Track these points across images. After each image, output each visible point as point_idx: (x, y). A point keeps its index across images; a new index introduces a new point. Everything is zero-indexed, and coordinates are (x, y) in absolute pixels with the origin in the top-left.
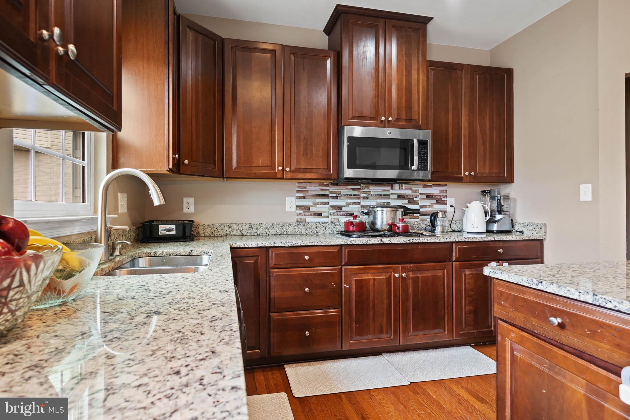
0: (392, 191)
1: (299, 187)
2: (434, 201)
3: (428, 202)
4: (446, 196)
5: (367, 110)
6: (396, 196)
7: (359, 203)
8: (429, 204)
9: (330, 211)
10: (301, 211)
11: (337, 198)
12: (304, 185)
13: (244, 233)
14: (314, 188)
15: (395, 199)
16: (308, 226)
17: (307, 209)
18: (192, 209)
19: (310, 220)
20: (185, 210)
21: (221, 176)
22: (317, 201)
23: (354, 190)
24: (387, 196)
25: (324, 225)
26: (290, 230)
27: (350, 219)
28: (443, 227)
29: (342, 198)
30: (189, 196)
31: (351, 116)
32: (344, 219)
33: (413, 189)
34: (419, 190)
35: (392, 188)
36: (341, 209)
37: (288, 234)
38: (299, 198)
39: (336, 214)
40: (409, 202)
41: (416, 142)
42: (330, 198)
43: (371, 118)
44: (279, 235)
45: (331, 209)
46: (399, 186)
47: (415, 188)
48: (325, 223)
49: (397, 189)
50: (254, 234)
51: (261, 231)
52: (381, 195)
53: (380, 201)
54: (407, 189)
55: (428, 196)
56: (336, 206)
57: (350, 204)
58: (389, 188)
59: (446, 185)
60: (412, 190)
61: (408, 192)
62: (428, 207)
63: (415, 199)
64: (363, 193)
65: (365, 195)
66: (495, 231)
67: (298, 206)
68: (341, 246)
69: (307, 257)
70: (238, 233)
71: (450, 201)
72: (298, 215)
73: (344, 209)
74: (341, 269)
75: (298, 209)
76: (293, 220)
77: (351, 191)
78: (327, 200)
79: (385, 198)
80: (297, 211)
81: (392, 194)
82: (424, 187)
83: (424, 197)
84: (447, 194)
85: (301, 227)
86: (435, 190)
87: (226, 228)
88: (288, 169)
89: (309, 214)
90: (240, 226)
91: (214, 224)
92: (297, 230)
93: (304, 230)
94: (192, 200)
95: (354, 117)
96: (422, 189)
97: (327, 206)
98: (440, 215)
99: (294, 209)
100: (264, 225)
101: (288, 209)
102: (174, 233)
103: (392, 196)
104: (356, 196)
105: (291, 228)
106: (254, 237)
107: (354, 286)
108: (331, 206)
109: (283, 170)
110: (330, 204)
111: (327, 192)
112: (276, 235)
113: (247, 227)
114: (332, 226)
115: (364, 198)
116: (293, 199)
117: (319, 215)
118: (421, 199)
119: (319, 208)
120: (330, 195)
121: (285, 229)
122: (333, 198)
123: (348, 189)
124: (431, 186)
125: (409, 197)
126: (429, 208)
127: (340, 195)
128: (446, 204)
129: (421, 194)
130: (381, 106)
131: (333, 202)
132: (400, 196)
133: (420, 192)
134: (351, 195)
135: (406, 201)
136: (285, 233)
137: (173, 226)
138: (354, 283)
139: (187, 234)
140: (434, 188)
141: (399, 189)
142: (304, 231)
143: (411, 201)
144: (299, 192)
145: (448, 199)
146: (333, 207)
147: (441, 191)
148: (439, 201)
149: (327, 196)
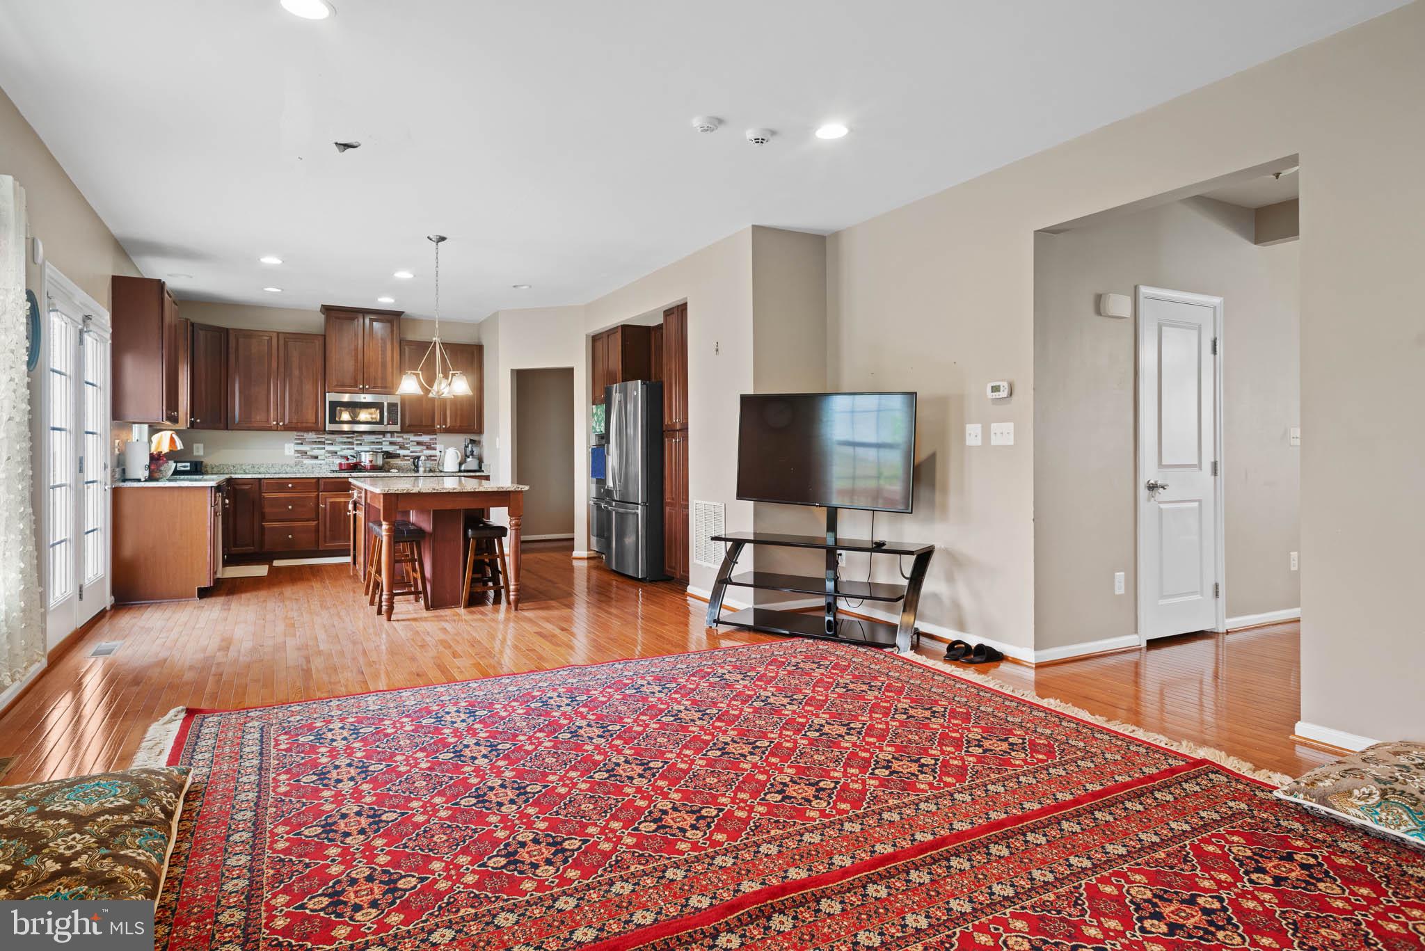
0: (384, 439)
1: (296, 436)
2: (425, 447)
3: (418, 448)
4: (436, 443)
5: (348, 381)
6: (388, 443)
7: (353, 449)
8: (419, 450)
9: (326, 455)
10: (299, 455)
11: (332, 445)
12: (302, 434)
14: (311, 436)
16: (305, 466)
17: (304, 453)
18: (201, 453)
19: (307, 462)
20: (195, 453)
21: (227, 428)
22: (314, 446)
23: (348, 438)
24: (380, 443)
25: (319, 466)
27: (344, 461)
28: (425, 468)
29: (338, 445)
30: (199, 443)
31: (335, 383)
32: (338, 461)
34: (409, 438)
36: (336, 453)
37: (287, 473)
38: (298, 444)
39: (331, 457)
41: (386, 404)
42: (326, 445)
43: (351, 386)
44: (279, 473)
45: (327, 453)
47: (404, 437)
48: (320, 464)
49: (388, 438)
50: (256, 472)
51: (262, 470)
52: (373, 442)
53: (372, 447)
54: (398, 437)
55: (419, 443)
56: (331, 451)
57: (344, 450)
58: (381, 436)
59: (436, 435)
61: (400, 440)
62: (418, 452)
63: (407, 446)
64: (357, 440)
65: (358, 442)
66: (462, 471)
67: (296, 451)
68: (319, 478)
69: (290, 485)
71: (439, 447)
72: (296, 458)
73: (339, 453)
74: (318, 495)
75: (296, 453)
76: (292, 462)
77: (346, 438)
78: (323, 446)
79: (377, 444)
80: (296, 455)
81: (384, 441)
82: (413, 436)
83: (415, 443)
84: (438, 442)
85: (299, 467)
86: (425, 438)
87: (232, 468)
88: (281, 424)
89: (306, 457)
90: (244, 465)
91: (221, 464)
92: (295, 470)
93: (301, 469)
94: (201, 446)
95: (337, 386)
96: (411, 437)
97: (323, 451)
98: (423, 458)
99: (292, 453)
100: (265, 465)
101: (287, 453)
102: (188, 468)
103: (384, 443)
104: (349, 444)
105: (289, 468)
107: (328, 507)
108: (327, 451)
109: (278, 424)
110: (326, 449)
111: (323, 440)
113: (250, 466)
114: (327, 467)
115: (357, 444)
116: (293, 445)
117: (316, 458)
118: (414, 446)
119: (316, 452)
120: (326, 442)
121: (284, 468)
122: (329, 444)
124: (419, 435)
125: (400, 444)
126: (420, 453)
127: (335, 443)
128: (437, 450)
129: (412, 441)
130: (360, 378)
131: (328, 448)
132: (392, 443)
133: (410, 440)
135: (398, 447)
136: (284, 472)
137: (188, 464)
138: (328, 504)
139: (199, 469)
140: (421, 437)
141: (391, 437)
142: (301, 471)
143: (402, 447)
144: (296, 439)
145: (437, 446)
146: (329, 452)
147: (431, 439)
148: (429, 448)
149: (323, 443)
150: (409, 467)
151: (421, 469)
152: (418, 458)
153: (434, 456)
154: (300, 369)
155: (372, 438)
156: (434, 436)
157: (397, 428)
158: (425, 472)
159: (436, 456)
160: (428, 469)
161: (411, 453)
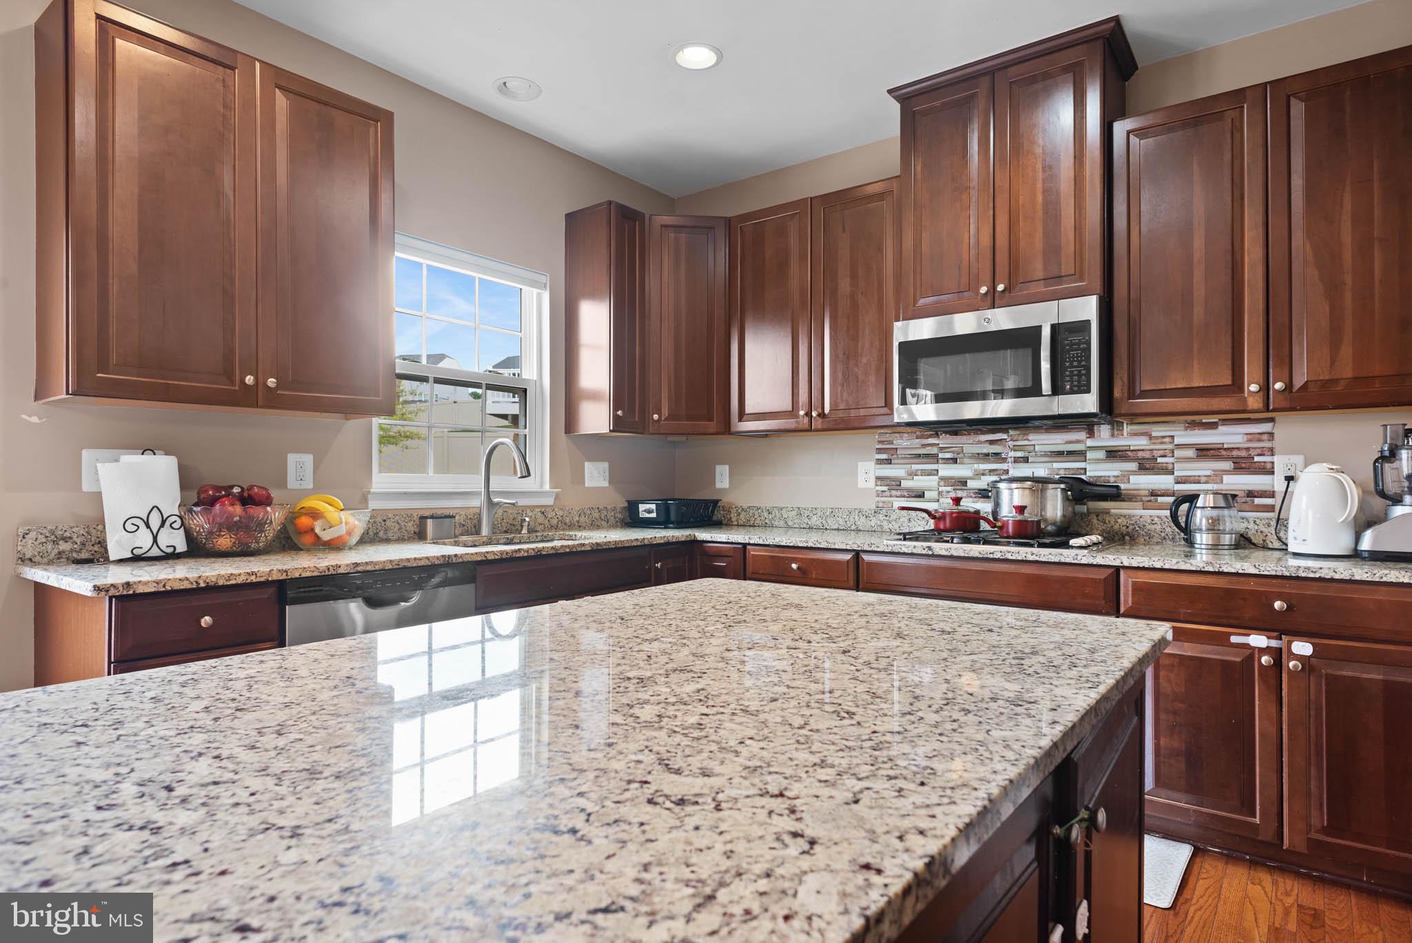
0: (1090, 443)
1: (880, 442)
2: (1228, 465)
4: (1271, 449)
5: (952, 279)
6: (1101, 454)
8: (1208, 473)
9: (941, 489)
10: (885, 488)
11: (955, 461)
12: (888, 437)
13: (790, 523)
15: (1098, 461)
17: (894, 484)
18: (726, 484)
19: (901, 504)
20: (719, 485)
21: (728, 430)
22: (915, 467)
23: (992, 442)
26: (862, 522)
29: (966, 460)
30: (723, 463)
31: (919, 294)
33: (1154, 434)
34: (1172, 437)
35: (1091, 434)
36: (965, 483)
37: (858, 530)
38: (880, 462)
39: (952, 494)
40: (1140, 468)
41: (1046, 333)
42: (940, 461)
44: (844, 530)
45: (942, 483)
46: (1113, 429)
47: (1158, 431)
49: (1104, 436)
50: (805, 526)
51: (815, 521)
52: (1060, 453)
53: (1055, 465)
54: (1134, 435)
55: (1204, 452)
56: (952, 478)
57: (983, 474)
58: (1082, 435)
59: (1272, 420)
60: (1151, 437)
61: (1141, 442)
62: (1203, 479)
63: (1159, 460)
64: (1015, 449)
65: (1019, 454)
67: (878, 478)
70: (782, 523)
71: (1281, 463)
72: (878, 496)
73: (971, 484)
75: (879, 483)
76: (870, 504)
77: (987, 445)
78: (935, 466)
79: (1072, 458)
80: (878, 488)
81: (1091, 448)
82: (1186, 428)
83: (1191, 453)
84: (1277, 443)
85: (881, 517)
86: (1231, 435)
87: (766, 514)
88: (815, 414)
89: (899, 493)
90: (784, 511)
91: (749, 507)
92: (873, 523)
93: (885, 523)
96: (1182, 433)
97: (936, 478)
99: (872, 483)
100: (819, 511)
101: (861, 484)
102: (654, 515)
103: (1089, 455)
104: (997, 457)
105: (863, 519)
106: (805, 531)
108: (942, 479)
109: (809, 415)
110: (941, 473)
111: (934, 450)
112: (838, 529)
113: (794, 513)
115: (1016, 460)
116: (871, 465)
117: (921, 495)
118: (1180, 460)
119: (919, 482)
120: (941, 456)
121: (852, 519)
122: (947, 461)
123: (980, 442)
124: (1213, 426)
125: (1140, 454)
126: (1206, 482)
127: (961, 455)
128: (1272, 473)
129: (1179, 446)
131: (947, 471)
132: (1113, 454)
133: (1176, 442)
134: (987, 455)
136: (853, 527)
140: (1222, 429)
141: (1113, 435)
142: (886, 528)
143: (1147, 466)
144: (879, 451)
145: (1276, 459)
146: (946, 480)
147: (1253, 437)
148: (1243, 464)
149: (933, 458)
150: (1158, 527)
151: (1202, 539)
152: (1192, 498)
153: (1263, 494)
154: (854, 276)
155: (1057, 440)
156: (1266, 427)
157: (1088, 402)
158: (1216, 551)
159: (1272, 495)
160: (1227, 539)
161: (1178, 483)
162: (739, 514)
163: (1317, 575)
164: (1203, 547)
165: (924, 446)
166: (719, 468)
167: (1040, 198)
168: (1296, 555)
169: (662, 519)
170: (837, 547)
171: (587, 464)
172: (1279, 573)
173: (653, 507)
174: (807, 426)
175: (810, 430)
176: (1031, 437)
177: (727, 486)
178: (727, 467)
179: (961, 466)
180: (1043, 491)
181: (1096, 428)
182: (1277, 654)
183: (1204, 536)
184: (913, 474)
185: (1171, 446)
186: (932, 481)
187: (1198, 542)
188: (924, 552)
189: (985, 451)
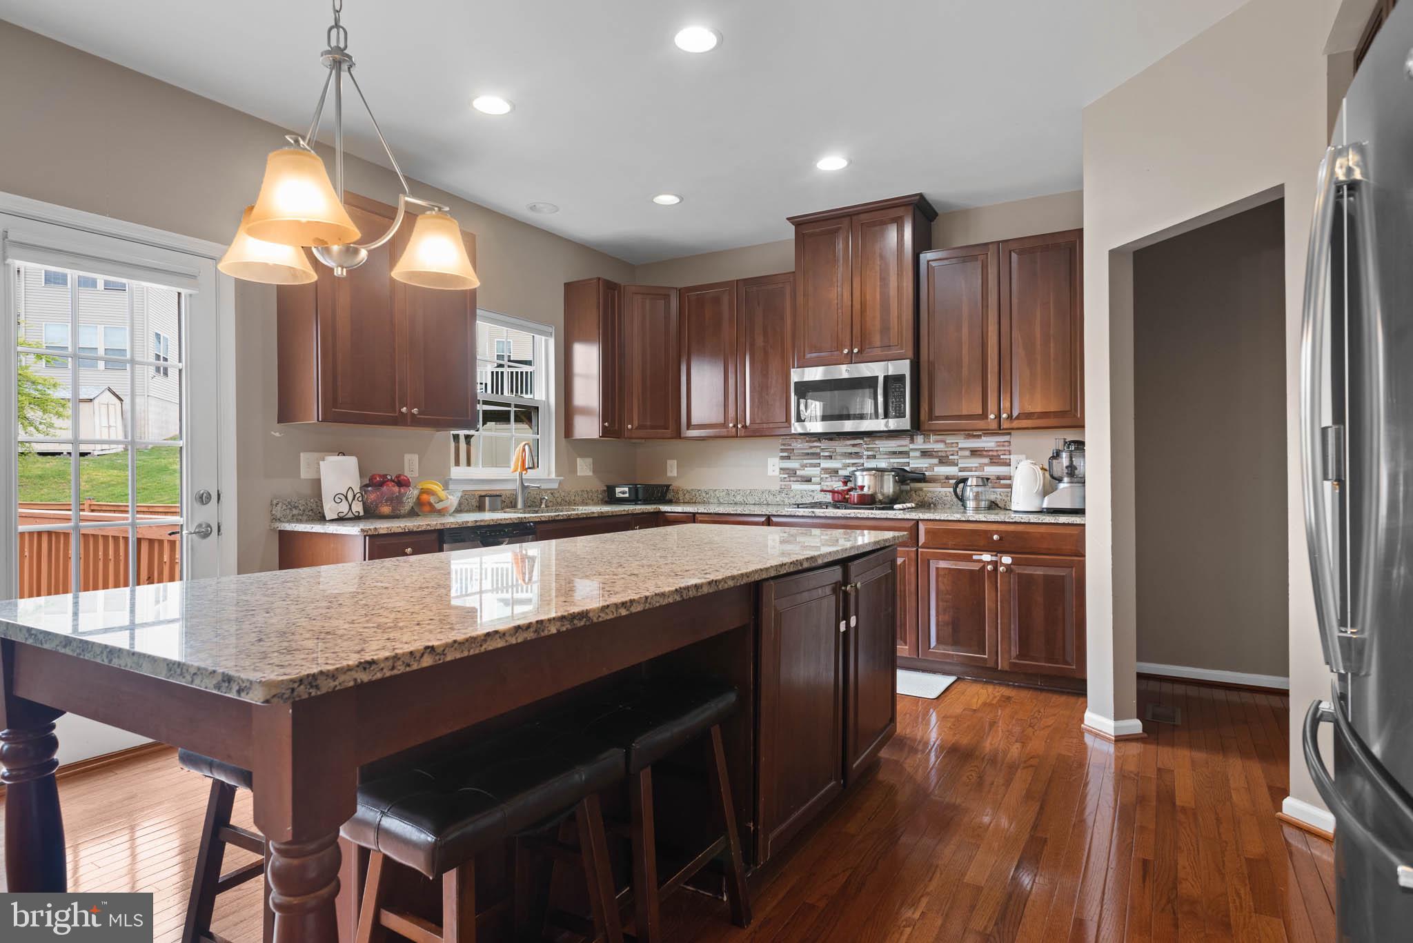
0: (912, 446)
1: (784, 445)
2: (985, 460)
3: (974, 462)
4: (1010, 451)
6: (918, 454)
7: (862, 465)
8: (977, 465)
9: (822, 476)
10: (786, 476)
11: (830, 457)
12: (788, 441)
13: (722, 501)
14: (801, 446)
15: (916, 458)
16: (792, 494)
17: (792, 473)
18: (675, 473)
19: (797, 486)
20: (669, 474)
21: (678, 436)
22: (805, 461)
23: (854, 445)
24: (905, 454)
25: (811, 493)
26: (770, 499)
29: (838, 457)
30: (672, 458)
33: (948, 441)
34: (957, 443)
35: (912, 441)
36: (836, 472)
37: (768, 504)
38: (782, 458)
39: (829, 479)
40: (940, 463)
42: (822, 457)
44: (758, 504)
45: (823, 472)
46: (923, 438)
47: (950, 439)
48: (813, 491)
50: (732, 502)
51: (739, 498)
52: (894, 453)
53: (892, 460)
54: (937, 442)
55: (975, 453)
56: (829, 469)
57: (848, 466)
59: (1010, 434)
60: (946, 444)
61: (940, 446)
62: (974, 469)
63: (950, 457)
64: (868, 450)
65: (870, 453)
66: (1045, 510)
67: (781, 469)
70: (716, 501)
71: (1014, 459)
72: (781, 481)
73: (840, 473)
75: (782, 472)
76: (776, 487)
77: (851, 447)
78: (818, 461)
79: (901, 456)
80: (781, 476)
82: (965, 438)
83: (967, 453)
84: (1012, 448)
85: (783, 495)
86: (988, 443)
87: (704, 495)
89: (795, 479)
90: (717, 492)
91: (692, 490)
92: (778, 500)
93: (786, 499)
94: (675, 462)
95: (810, 354)
96: (962, 441)
97: (819, 469)
99: (777, 472)
100: (740, 493)
101: (770, 473)
103: (912, 454)
104: (857, 455)
105: (771, 497)
108: (823, 469)
110: (821, 466)
111: (818, 450)
112: (754, 504)
113: (723, 494)
114: (820, 495)
115: (869, 457)
116: (777, 460)
117: (809, 480)
118: (962, 457)
119: (808, 472)
120: (822, 454)
121: (764, 497)
122: (825, 457)
123: (847, 445)
124: (979, 436)
125: (940, 454)
126: (975, 471)
127: (835, 454)
128: (1010, 465)
129: (961, 449)
131: (826, 464)
132: (925, 454)
133: (959, 447)
134: (851, 453)
135: (936, 461)
136: (765, 502)
140: (984, 438)
141: (924, 442)
142: (787, 501)
143: (944, 461)
144: (782, 451)
145: (1012, 457)
146: (826, 470)
147: (1000, 444)
148: (995, 460)
149: (817, 455)
150: (949, 499)
151: (971, 504)
152: (964, 480)
153: (1004, 478)
155: (892, 445)
156: (1007, 438)
157: (905, 423)
158: (977, 509)
159: (1008, 478)
160: (983, 504)
161: (960, 471)
162: (685, 495)
163: (1014, 520)
164: (971, 509)
165: (811, 447)
166: (669, 462)
167: (878, 297)
168: (1015, 512)
169: (633, 497)
170: (756, 513)
171: (578, 460)
172: (996, 520)
173: (627, 489)
174: (734, 434)
175: (737, 437)
176: (877, 442)
177: (676, 475)
178: (675, 461)
179: (834, 461)
180: (882, 476)
181: (915, 437)
182: (995, 564)
183: (971, 502)
184: (804, 466)
185: (956, 449)
186: (816, 471)
187: (968, 506)
188: (810, 515)
189: (850, 451)
